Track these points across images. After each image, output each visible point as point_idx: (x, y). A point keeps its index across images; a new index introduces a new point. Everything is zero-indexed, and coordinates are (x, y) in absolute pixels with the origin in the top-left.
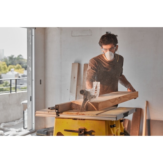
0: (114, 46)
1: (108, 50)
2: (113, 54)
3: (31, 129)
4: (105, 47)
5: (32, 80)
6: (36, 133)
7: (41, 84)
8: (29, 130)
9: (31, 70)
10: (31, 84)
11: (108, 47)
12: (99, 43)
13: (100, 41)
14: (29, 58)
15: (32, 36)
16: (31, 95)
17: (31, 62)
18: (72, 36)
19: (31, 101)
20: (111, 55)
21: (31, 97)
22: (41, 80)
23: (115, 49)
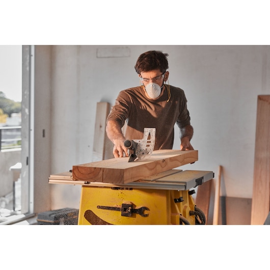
0: (161, 73)
1: (151, 81)
2: (159, 88)
3: (27, 211)
4: (145, 75)
5: (30, 130)
6: (36, 218)
7: (44, 136)
8: (25, 214)
9: (28, 113)
10: (28, 137)
11: (151, 75)
12: (135, 68)
13: (137, 65)
14: (26, 93)
15: (30, 56)
16: (27, 155)
17: (28, 99)
18: (97, 57)
19: (27, 164)
20: (156, 89)
21: (27, 158)
22: (44, 131)
23: (162, 79)
